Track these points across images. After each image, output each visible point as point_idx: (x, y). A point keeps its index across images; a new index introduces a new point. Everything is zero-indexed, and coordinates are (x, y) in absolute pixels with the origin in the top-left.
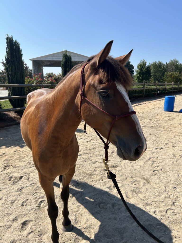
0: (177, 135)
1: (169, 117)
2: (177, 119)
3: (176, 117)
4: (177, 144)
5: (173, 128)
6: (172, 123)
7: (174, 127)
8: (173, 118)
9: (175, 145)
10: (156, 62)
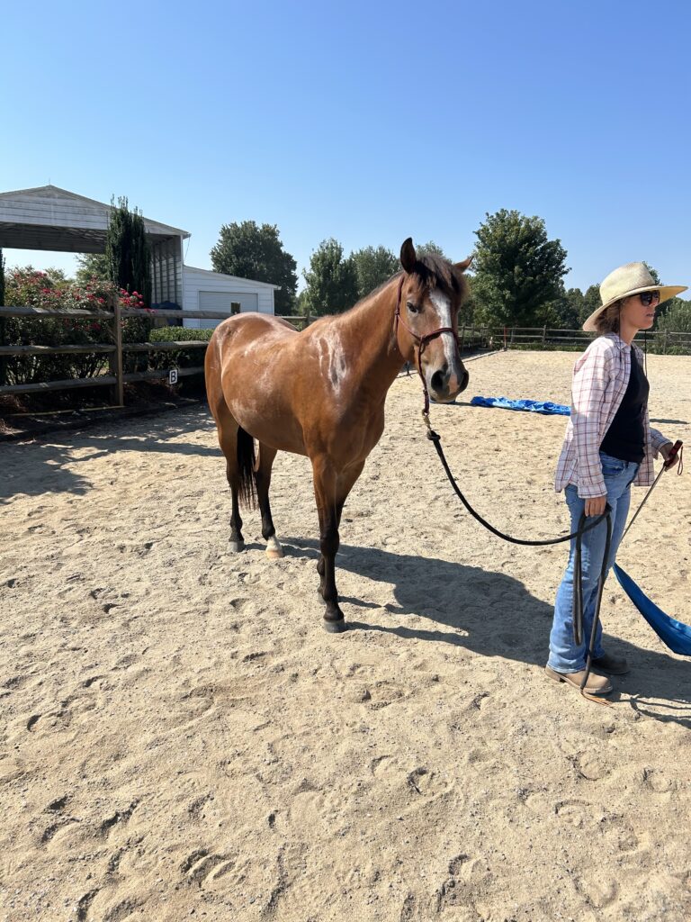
0: (483, 454)
1: (447, 415)
2: (471, 420)
3: (468, 417)
4: (487, 470)
5: (467, 440)
6: (461, 428)
7: (471, 438)
8: (460, 419)
9: (484, 473)
10: (371, 248)
